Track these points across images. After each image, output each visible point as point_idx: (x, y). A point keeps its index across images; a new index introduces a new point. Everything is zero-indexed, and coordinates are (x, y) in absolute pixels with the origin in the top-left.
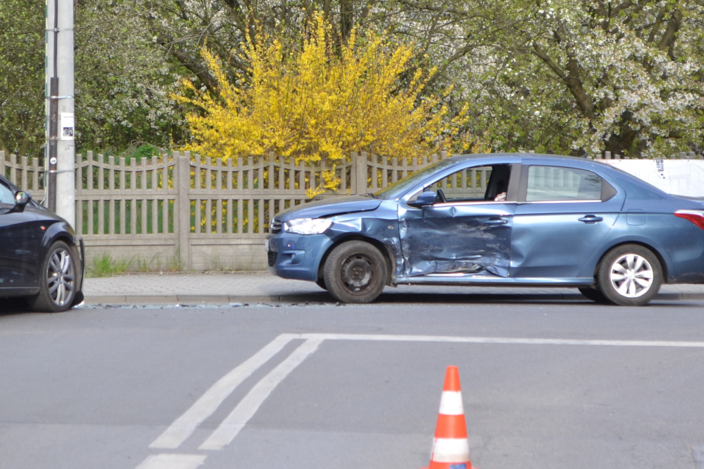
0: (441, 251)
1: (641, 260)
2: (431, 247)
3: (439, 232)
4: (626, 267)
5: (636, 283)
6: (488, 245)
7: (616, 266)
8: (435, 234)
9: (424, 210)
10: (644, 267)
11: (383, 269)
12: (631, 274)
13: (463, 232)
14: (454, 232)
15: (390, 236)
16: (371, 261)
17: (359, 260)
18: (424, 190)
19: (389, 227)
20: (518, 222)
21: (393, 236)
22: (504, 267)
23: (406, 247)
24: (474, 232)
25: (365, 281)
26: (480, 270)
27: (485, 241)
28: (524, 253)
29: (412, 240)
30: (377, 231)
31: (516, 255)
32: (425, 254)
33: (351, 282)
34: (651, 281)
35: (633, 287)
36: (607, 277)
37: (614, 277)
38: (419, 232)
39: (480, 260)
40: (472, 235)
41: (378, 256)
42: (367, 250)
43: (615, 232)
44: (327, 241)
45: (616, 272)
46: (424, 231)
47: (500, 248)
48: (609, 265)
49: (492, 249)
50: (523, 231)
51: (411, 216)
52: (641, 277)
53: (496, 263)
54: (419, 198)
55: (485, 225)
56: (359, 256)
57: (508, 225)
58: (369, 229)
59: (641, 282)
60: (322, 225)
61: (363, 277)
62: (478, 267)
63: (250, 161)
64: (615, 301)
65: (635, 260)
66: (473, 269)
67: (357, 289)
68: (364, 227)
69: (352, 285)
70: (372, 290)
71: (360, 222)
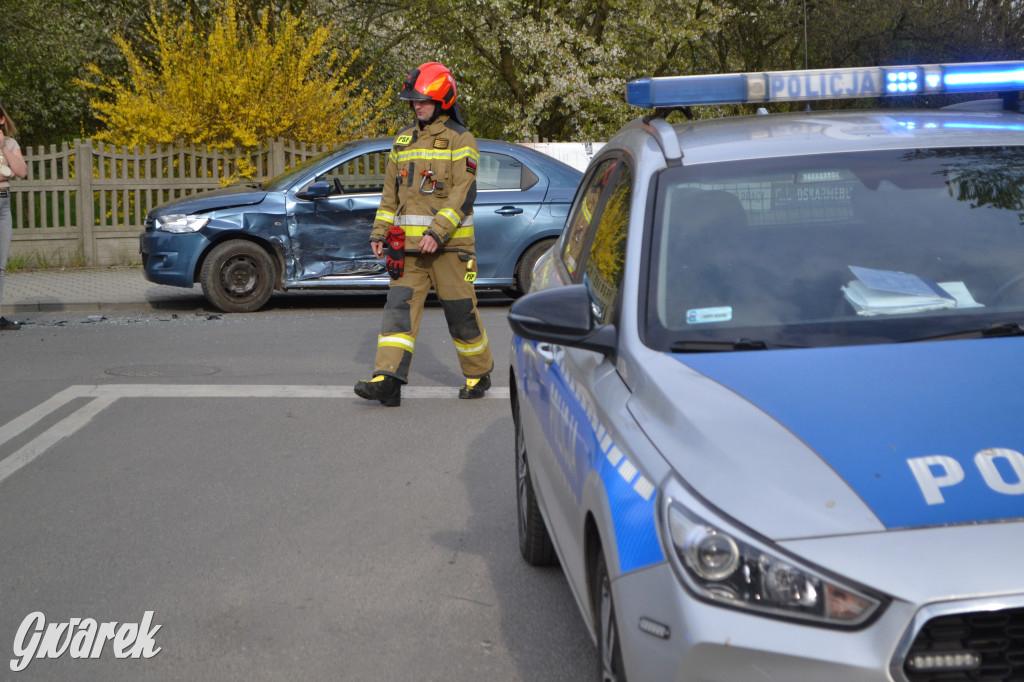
0: (338, 250)
2: (326, 246)
3: (334, 228)
8: (330, 231)
9: (317, 202)
11: (271, 272)
14: (353, 228)
15: (277, 234)
16: (255, 263)
17: (241, 262)
18: (317, 179)
19: (276, 223)
21: (280, 234)
23: (296, 246)
25: (249, 286)
26: (381, 271)
29: (303, 239)
30: (262, 228)
32: (319, 253)
33: (233, 288)
36: (529, 277)
38: (311, 228)
42: (250, 249)
43: (537, 226)
44: (204, 241)
46: (315, 227)
48: (531, 264)
51: (301, 209)
54: (311, 189)
56: (241, 258)
58: (252, 226)
60: (198, 223)
61: (247, 282)
62: (379, 268)
63: (159, 149)
66: (375, 270)
67: (240, 296)
68: (246, 223)
69: (234, 292)
70: (258, 296)
71: (241, 218)
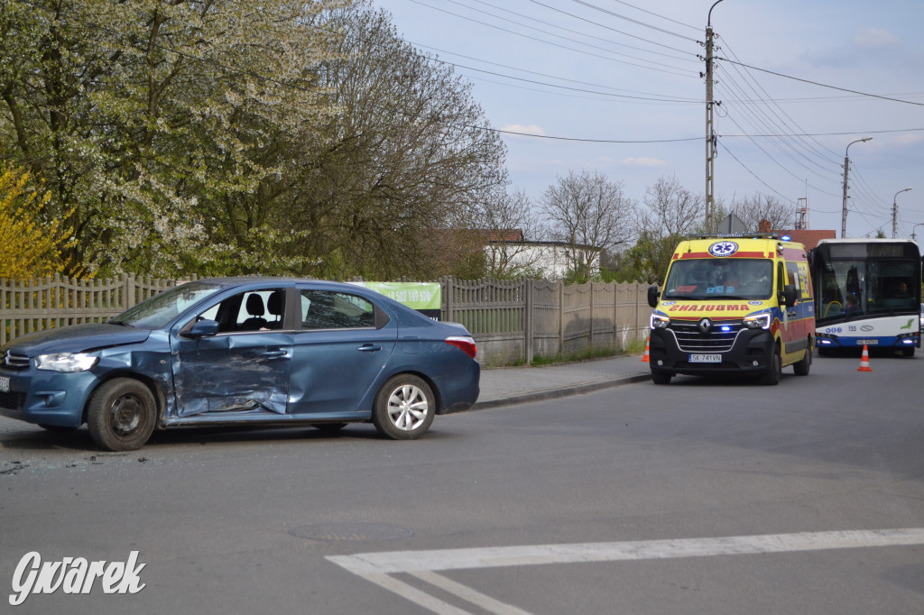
0: (214, 387)
1: (416, 390)
2: (204, 383)
3: (212, 365)
4: (402, 399)
5: (411, 415)
6: (264, 379)
7: (393, 398)
8: (208, 368)
9: (199, 340)
10: (419, 399)
11: (154, 410)
12: (405, 406)
13: (237, 365)
14: (228, 365)
15: (161, 372)
16: (140, 400)
17: (129, 400)
18: (198, 317)
19: (162, 362)
21: (164, 372)
22: (281, 403)
23: (179, 383)
24: (249, 364)
25: (134, 424)
26: (256, 406)
27: (259, 375)
28: (303, 386)
29: (185, 374)
30: (148, 366)
31: (295, 388)
32: (197, 390)
33: (121, 426)
34: (425, 412)
35: (409, 419)
36: (385, 410)
37: (391, 410)
38: (191, 366)
39: (252, 395)
40: (246, 369)
41: (148, 395)
42: (137, 387)
44: (92, 379)
45: (392, 404)
46: (197, 365)
47: (276, 382)
48: (387, 397)
49: (267, 383)
50: (303, 364)
51: (184, 347)
52: (415, 409)
53: (272, 399)
54: (200, 329)
55: (262, 357)
56: (128, 396)
57: (287, 356)
58: (139, 364)
59: (417, 413)
61: (132, 420)
62: (253, 404)
64: (392, 435)
65: (411, 391)
66: (248, 406)
67: (126, 434)
68: (134, 361)
69: (122, 430)
70: (142, 434)
71: (128, 356)
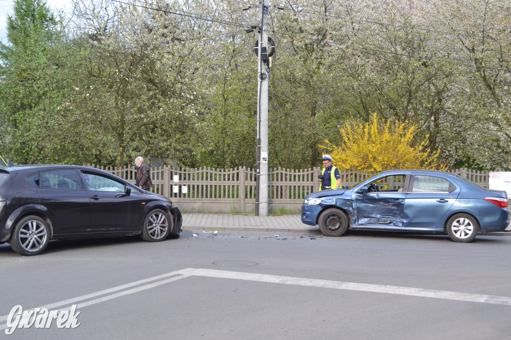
0: (373, 214)
1: (467, 221)
2: (368, 212)
3: (371, 205)
4: (460, 224)
5: (465, 232)
6: (394, 212)
7: (455, 223)
8: (370, 206)
9: (365, 195)
10: (469, 224)
11: (346, 222)
12: (462, 227)
13: (382, 205)
14: (379, 205)
15: (348, 207)
16: (339, 218)
17: (334, 217)
18: (365, 186)
19: (348, 203)
20: (408, 201)
22: (401, 222)
23: (356, 212)
24: (387, 205)
25: (337, 227)
26: (390, 223)
27: (393, 210)
28: (410, 216)
29: (358, 209)
30: (342, 204)
31: (406, 217)
32: (365, 215)
34: (472, 231)
35: (463, 234)
36: (450, 229)
37: (453, 229)
39: (391, 219)
40: (387, 207)
41: (343, 216)
42: (337, 212)
44: (320, 209)
45: (455, 226)
46: (363, 205)
47: (399, 213)
48: (452, 223)
49: (396, 214)
50: (410, 206)
51: (358, 198)
52: (467, 229)
53: (398, 220)
54: (361, 190)
55: (392, 202)
56: (334, 215)
57: (403, 203)
58: (339, 203)
59: (467, 231)
60: (318, 201)
61: (336, 225)
63: (345, 171)
64: (454, 240)
65: (464, 221)
66: (387, 222)
67: (333, 230)
68: (336, 203)
69: (331, 228)
70: (340, 230)
71: (334, 200)
